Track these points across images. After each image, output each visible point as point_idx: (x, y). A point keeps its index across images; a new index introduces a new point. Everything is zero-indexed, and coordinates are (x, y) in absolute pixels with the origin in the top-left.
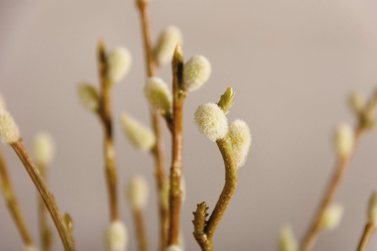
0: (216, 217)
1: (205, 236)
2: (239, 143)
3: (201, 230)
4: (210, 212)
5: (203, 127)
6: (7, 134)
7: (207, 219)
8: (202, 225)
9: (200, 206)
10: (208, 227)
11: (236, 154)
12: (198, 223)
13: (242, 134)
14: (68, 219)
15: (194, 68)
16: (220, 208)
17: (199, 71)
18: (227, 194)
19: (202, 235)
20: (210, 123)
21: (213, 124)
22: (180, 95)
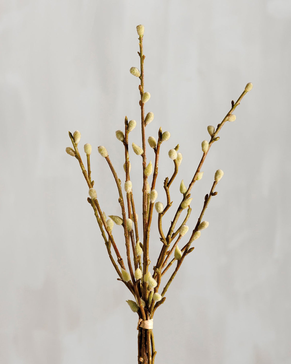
0: (171, 182)
1: (167, 187)
2: (179, 160)
3: (166, 186)
4: (169, 180)
5: (171, 156)
6: (105, 154)
7: (168, 182)
8: (167, 184)
9: (167, 178)
10: (168, 185)
11: (178, 163)
12: (166, 183)
13: (180, 157)
14: (120, 181)
15: (166, 135)
16: (172, 179)
17: (167, 136)
18: (175, 175)
19: (166, 187)
20: (173, 155)
21: (174, 156)
22: (160, 143)
